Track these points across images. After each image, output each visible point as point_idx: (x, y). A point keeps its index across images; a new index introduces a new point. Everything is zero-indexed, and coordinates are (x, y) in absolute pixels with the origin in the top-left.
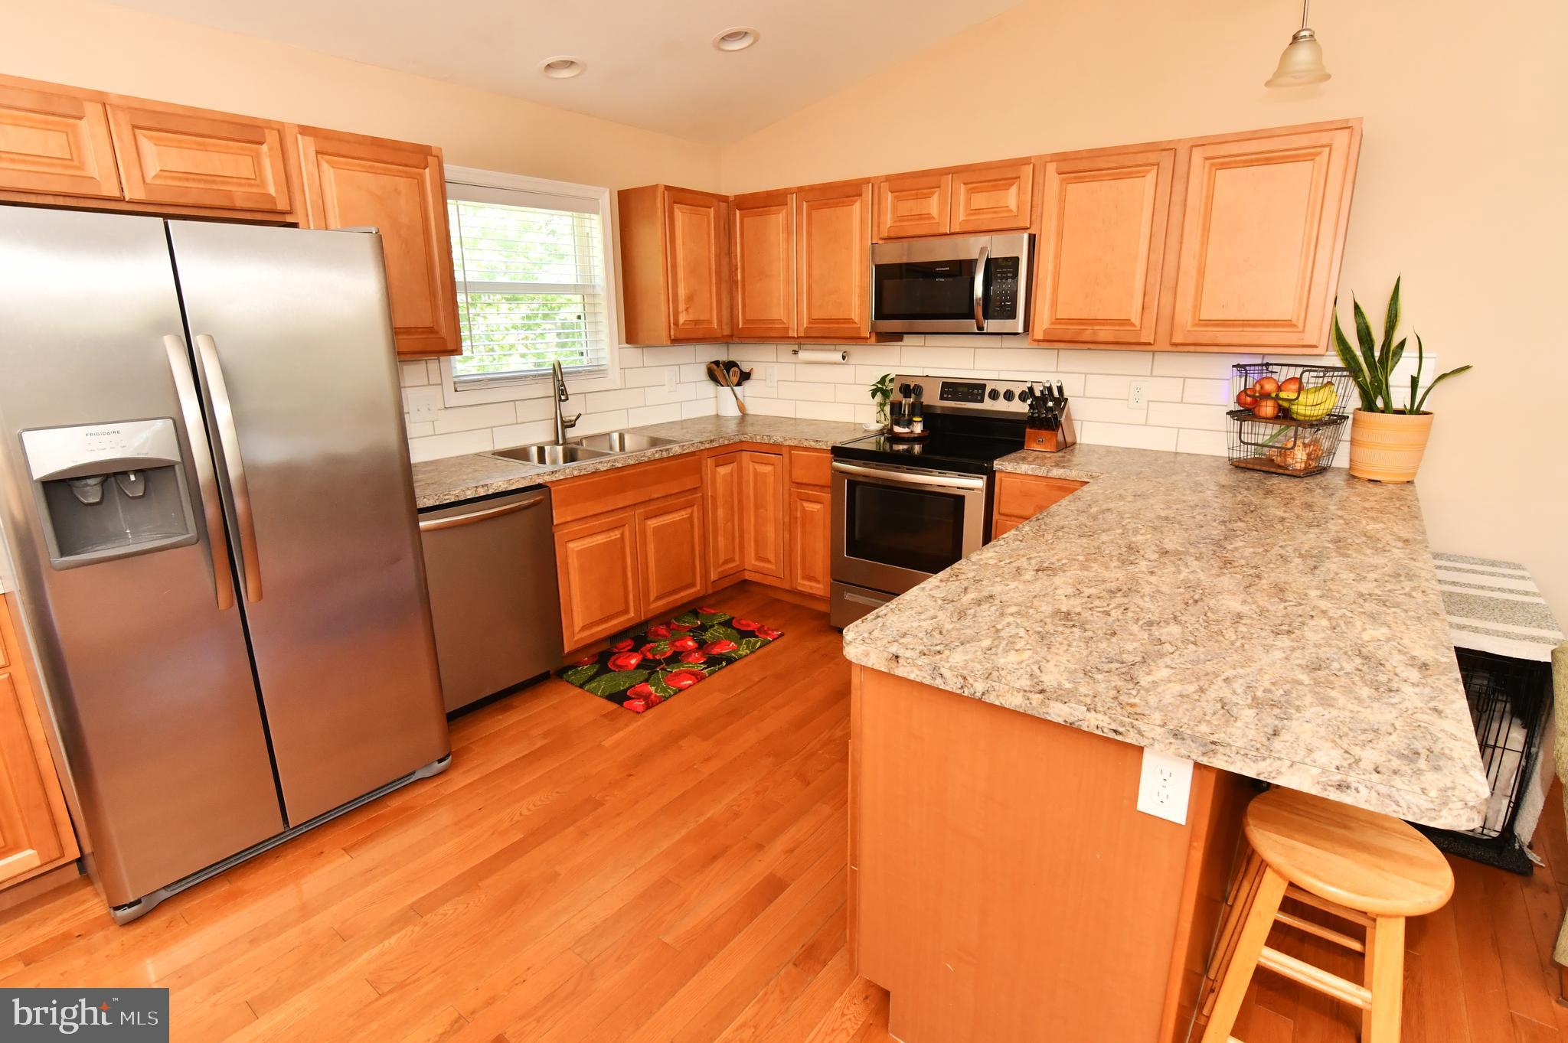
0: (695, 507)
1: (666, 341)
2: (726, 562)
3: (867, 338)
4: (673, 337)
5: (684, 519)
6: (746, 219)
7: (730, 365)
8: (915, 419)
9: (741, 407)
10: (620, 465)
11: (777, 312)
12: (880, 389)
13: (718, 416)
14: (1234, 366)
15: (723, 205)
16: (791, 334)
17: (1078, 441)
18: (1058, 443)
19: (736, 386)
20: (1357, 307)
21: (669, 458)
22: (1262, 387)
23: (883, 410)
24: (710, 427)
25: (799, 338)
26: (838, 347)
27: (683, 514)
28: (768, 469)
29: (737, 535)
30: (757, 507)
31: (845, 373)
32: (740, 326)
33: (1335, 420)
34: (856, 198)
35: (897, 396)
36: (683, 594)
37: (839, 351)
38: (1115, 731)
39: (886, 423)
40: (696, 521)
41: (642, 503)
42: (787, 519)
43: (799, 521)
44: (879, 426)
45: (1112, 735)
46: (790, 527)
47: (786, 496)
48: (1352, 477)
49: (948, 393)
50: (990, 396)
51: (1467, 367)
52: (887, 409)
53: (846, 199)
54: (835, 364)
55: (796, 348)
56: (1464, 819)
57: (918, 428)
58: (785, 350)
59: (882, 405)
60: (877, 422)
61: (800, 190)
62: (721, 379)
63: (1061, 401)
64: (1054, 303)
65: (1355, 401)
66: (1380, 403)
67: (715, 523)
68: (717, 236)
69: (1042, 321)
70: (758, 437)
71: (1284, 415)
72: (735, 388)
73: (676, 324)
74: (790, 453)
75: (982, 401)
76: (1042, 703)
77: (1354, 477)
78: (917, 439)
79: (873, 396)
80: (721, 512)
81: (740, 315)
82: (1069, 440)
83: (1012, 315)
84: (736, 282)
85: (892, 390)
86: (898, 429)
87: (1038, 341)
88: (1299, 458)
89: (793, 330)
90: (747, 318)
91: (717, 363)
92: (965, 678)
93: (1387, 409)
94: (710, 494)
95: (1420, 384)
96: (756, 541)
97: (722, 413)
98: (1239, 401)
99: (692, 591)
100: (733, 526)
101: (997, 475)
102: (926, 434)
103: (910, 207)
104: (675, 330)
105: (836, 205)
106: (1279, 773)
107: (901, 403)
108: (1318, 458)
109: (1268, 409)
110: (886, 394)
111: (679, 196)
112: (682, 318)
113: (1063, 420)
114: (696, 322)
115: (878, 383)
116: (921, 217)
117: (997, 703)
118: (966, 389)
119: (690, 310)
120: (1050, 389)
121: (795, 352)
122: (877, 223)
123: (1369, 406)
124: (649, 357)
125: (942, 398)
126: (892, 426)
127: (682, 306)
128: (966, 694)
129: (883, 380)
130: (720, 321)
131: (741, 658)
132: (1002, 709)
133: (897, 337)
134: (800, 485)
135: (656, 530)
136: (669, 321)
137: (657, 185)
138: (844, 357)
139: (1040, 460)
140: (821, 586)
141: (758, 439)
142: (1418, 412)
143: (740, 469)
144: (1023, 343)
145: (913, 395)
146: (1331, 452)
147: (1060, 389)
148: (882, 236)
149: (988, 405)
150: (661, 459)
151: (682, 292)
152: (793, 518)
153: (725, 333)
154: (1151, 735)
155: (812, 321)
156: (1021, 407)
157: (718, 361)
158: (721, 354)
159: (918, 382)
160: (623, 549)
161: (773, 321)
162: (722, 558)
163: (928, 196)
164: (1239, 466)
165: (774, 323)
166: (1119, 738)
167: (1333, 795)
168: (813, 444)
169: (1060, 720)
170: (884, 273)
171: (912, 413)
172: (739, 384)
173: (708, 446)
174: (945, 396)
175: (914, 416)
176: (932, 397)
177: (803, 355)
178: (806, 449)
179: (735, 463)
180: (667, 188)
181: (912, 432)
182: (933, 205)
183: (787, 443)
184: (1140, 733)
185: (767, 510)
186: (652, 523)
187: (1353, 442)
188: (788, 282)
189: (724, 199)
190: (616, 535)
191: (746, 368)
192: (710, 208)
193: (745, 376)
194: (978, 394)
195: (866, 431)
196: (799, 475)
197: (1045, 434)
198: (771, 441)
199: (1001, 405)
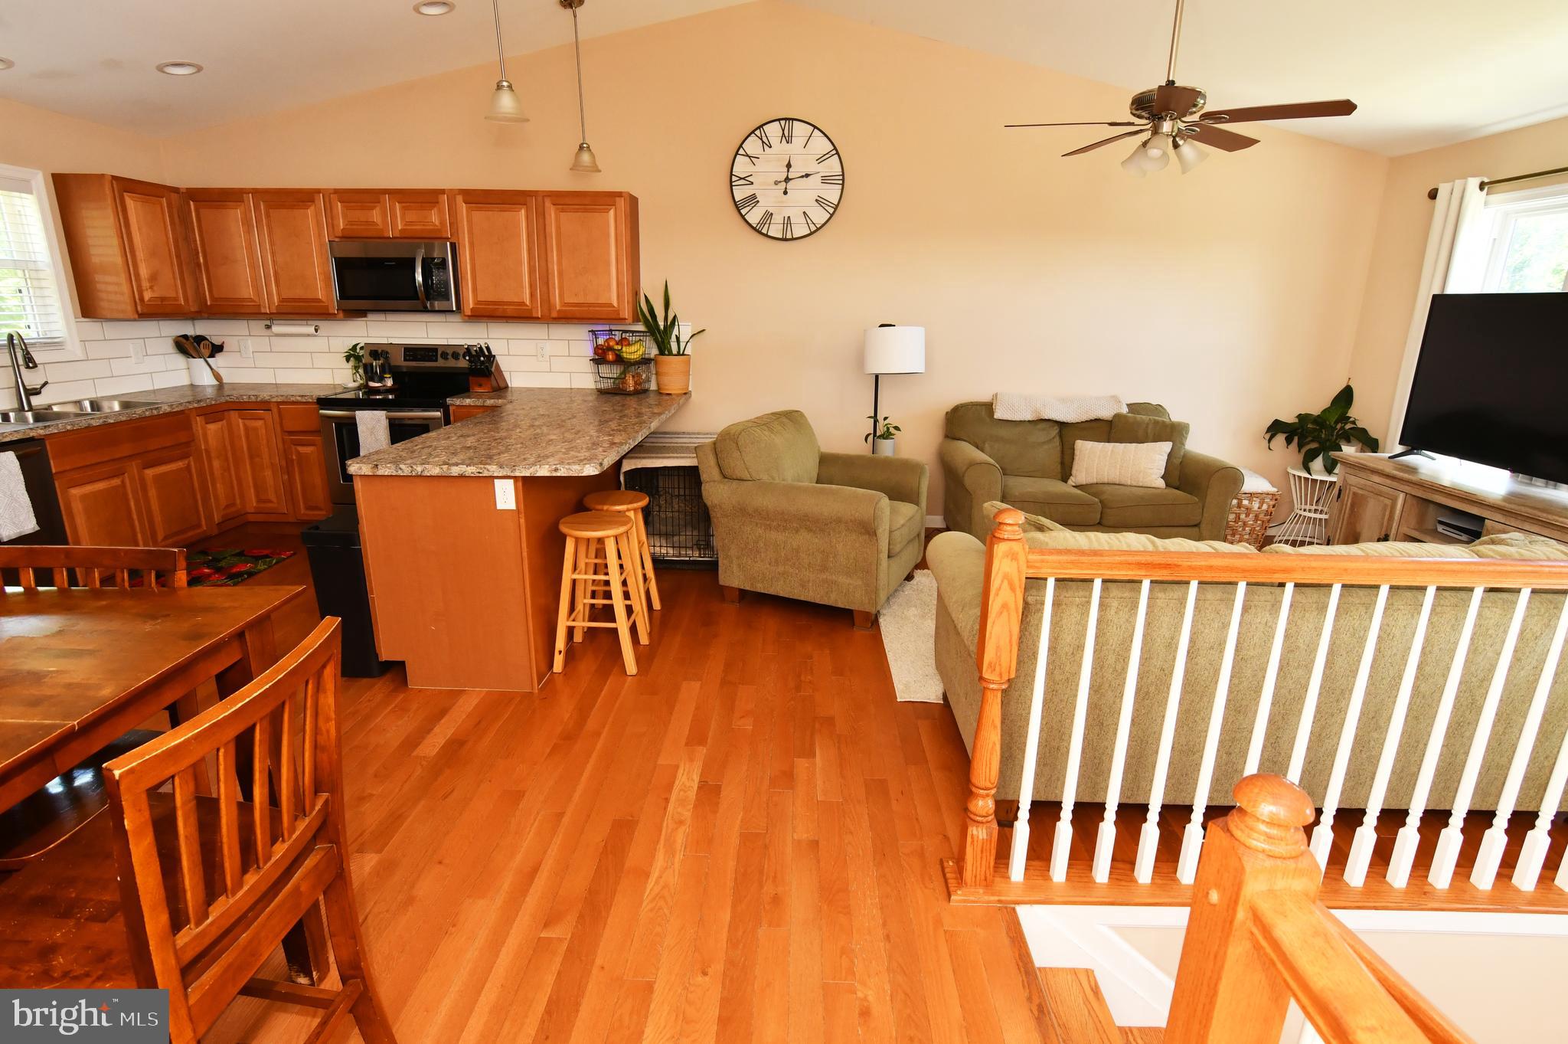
0: (191, 458)
1: (131, 314)
2: (227, 507)
3: (335, 314)
4: (140, 312)
5: (182, 468)
6: (201, 210)
7: (200, 339)
8: (385, 376)
9: (217, 377)
10: (112, 421)
11: (247, 292)
12: (352, 355)
13: (192, 385)
14: (589, 331)
15: (174, 196)
16: (263, 311)
17: (510, 385)
18: (492, 388)
19: (209, 357)
20: (646, 296)
21: (159, 416)
22: (608, 344)
23: (358, 372)
24: (189, 393)
25: (271, 314)
26: (310, 322)
27: (180, 464)
28: (260, 423)
29: (235, 482)
30: (251, 457)
31: (319, 343)
32: (209, 303)
33: (645, 361)
34: (310, 203)
35: (366, 359)
36: (190, 534)
37: (311, 325)
38: (479, 473)
39: (362, 382)
40: (194, 470)
41: (138, 454)
42: (284, 463)
43: (295, 463)
44: (356, 385)
45: (478, 475)
46: (288, 469)
47: (280, 445)
48: (659, 392)
49: (410, 356)
50: (442, 357)
51: (704, 330)
52: (361, 371)
53: (301, 203)
54: (309, 335)
55: (268, 323)
56: (591, 471)
57: (389, 383)
58: (257, 326)
59: (356, 368)
60: (354, 381)
61: (255, 192)
62: (192, 352)
63: (491, 358)
64: (475, 290)
65: (654, 351)
66: (666, 352)
67: (212, 474)
68: (172, 223)
69: (469, 303)
70: (245, 397)
71: (619, 360)
72: (209, 360)
73: (142, 299)
74: (279, 409)
75: (436, 361)
76: (448, 469)
77: (661, 393)
78: (389, 391)
79: (348, 360)
80: (216, 464)
81: (207, 293)
82: (502, 385)
83: (447, 297)
84: (199, 265)
85: (363, 355)
86: (372, 384)
87: (468, 316)
88: (631, 384)
89: (265, 307)
90: (216, 296)
91: (185, 337)
92: (412, 467)
93: (670, 353)
94: (203, 448)
95: (681, 340)
96: (256, 486)
97: (197, 383)
98: (595, 353)
99: (199, 531)
100: (230, 476)
101: (451, 408)
102: (396, 386)
103: (359, 215)
104: (141, 305)
105: (292, 207)
106: (537, 471)
107: (372, 364)
108: (640, 384)
109: (610, 357)
110: (358, 358)
111: (126, 186)
112: (147, 296)
113: (493, 369)
114: (163, 299)
115: (350, 350)
116: (367, 223)
117: (429, 475)
118: (423, 353)
119: (155, 288)
120: (481, 348)
121: (268, 327)
122: (332, 226)
123: (662, 353)
124: (111, 330)
125: (405, 360)
126: (367, 383)
127: (145, 284)
128: (414, 474)
129: (355, 347)
130: (186, 299)
131: (260, 571)
132: (431, 476)
133: (361, 313)
134: (291, 433)
135: (157, 479)
136: (134, 297)
137: (103, 175)
138: (316, 331)
139: (479, 396)
140: (324, 513)
141: (245, 398)
142: (683, 354)
143: (229, 424)
144: (457, 318)
145: (381, 358)
146: (648, 380)
147: (488, 348)
148: (337, 235)
149: (441, 363)
150: (152, 417)
151: (144, 272)
152: (289, 462)
153: (193, 310)
154: (492, 470)
155: (282, 300)
156: (463, 363)
157: (186, 335)
158: (190, 329)
159: (385, 349)
160: (125, 495)
161: (244, 300)
162: (223, 503)
163: (372, 208)
164: (601, 392)
165: (244, 302)
166: (481, 475)
167: (554, 474)
168: (299, 399)
169: (456, 475)
170: (344, 266)
171: (383, 371)
172: (212, 356)
173: (196, 405)
174: (408, 358)
175: (385, 374)
176: (399, 360)
177: (276, 329)
178: (294, 403)
179: (224, 421)
180: (114, 178)
181: (384, 386)
182: (376, 216)
183: (274, 400)
184: (488, 470)
185: (262, 459)
186: (150, 473)
187: (656, 374)
188: (253, 266)
189: (176, 190)
190: (116, 482)
191: (217, 341)
192: (162, 197)
193: (217, 349)
194: (433, 355)
195: (345, 388)
196: (290, 426)
197: (482, 380)
198: (259, 399)
199: (451, 363)
